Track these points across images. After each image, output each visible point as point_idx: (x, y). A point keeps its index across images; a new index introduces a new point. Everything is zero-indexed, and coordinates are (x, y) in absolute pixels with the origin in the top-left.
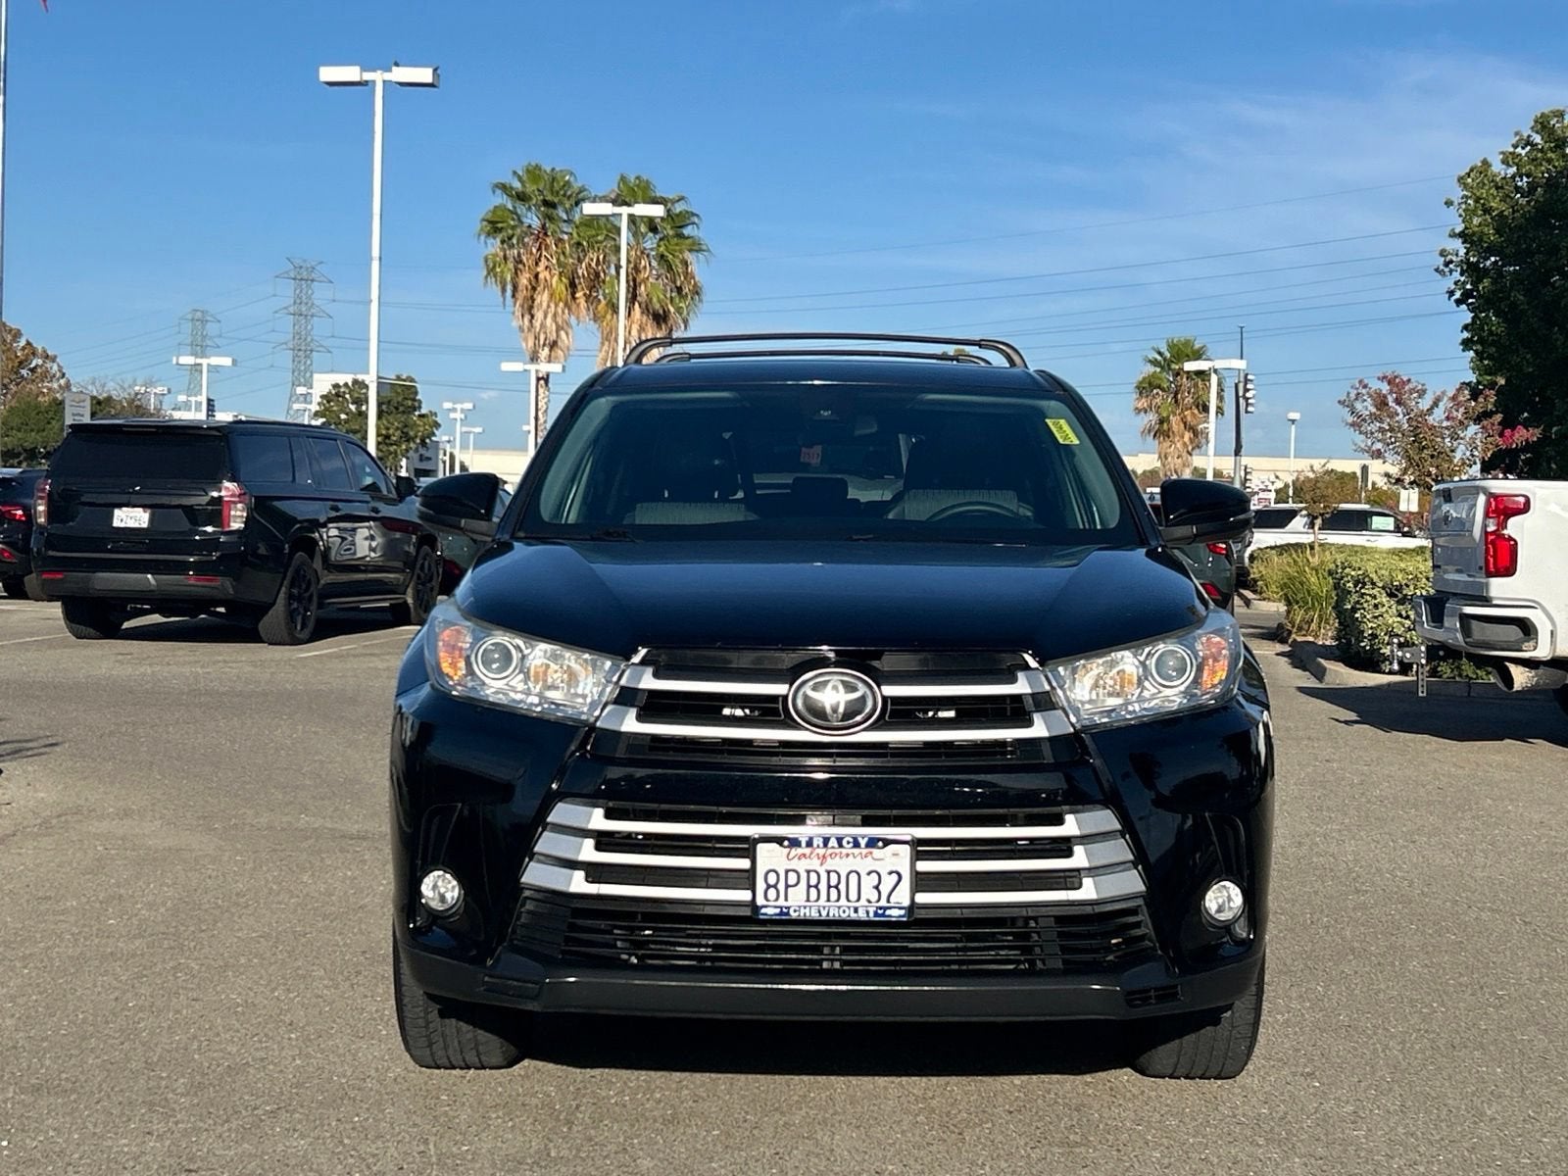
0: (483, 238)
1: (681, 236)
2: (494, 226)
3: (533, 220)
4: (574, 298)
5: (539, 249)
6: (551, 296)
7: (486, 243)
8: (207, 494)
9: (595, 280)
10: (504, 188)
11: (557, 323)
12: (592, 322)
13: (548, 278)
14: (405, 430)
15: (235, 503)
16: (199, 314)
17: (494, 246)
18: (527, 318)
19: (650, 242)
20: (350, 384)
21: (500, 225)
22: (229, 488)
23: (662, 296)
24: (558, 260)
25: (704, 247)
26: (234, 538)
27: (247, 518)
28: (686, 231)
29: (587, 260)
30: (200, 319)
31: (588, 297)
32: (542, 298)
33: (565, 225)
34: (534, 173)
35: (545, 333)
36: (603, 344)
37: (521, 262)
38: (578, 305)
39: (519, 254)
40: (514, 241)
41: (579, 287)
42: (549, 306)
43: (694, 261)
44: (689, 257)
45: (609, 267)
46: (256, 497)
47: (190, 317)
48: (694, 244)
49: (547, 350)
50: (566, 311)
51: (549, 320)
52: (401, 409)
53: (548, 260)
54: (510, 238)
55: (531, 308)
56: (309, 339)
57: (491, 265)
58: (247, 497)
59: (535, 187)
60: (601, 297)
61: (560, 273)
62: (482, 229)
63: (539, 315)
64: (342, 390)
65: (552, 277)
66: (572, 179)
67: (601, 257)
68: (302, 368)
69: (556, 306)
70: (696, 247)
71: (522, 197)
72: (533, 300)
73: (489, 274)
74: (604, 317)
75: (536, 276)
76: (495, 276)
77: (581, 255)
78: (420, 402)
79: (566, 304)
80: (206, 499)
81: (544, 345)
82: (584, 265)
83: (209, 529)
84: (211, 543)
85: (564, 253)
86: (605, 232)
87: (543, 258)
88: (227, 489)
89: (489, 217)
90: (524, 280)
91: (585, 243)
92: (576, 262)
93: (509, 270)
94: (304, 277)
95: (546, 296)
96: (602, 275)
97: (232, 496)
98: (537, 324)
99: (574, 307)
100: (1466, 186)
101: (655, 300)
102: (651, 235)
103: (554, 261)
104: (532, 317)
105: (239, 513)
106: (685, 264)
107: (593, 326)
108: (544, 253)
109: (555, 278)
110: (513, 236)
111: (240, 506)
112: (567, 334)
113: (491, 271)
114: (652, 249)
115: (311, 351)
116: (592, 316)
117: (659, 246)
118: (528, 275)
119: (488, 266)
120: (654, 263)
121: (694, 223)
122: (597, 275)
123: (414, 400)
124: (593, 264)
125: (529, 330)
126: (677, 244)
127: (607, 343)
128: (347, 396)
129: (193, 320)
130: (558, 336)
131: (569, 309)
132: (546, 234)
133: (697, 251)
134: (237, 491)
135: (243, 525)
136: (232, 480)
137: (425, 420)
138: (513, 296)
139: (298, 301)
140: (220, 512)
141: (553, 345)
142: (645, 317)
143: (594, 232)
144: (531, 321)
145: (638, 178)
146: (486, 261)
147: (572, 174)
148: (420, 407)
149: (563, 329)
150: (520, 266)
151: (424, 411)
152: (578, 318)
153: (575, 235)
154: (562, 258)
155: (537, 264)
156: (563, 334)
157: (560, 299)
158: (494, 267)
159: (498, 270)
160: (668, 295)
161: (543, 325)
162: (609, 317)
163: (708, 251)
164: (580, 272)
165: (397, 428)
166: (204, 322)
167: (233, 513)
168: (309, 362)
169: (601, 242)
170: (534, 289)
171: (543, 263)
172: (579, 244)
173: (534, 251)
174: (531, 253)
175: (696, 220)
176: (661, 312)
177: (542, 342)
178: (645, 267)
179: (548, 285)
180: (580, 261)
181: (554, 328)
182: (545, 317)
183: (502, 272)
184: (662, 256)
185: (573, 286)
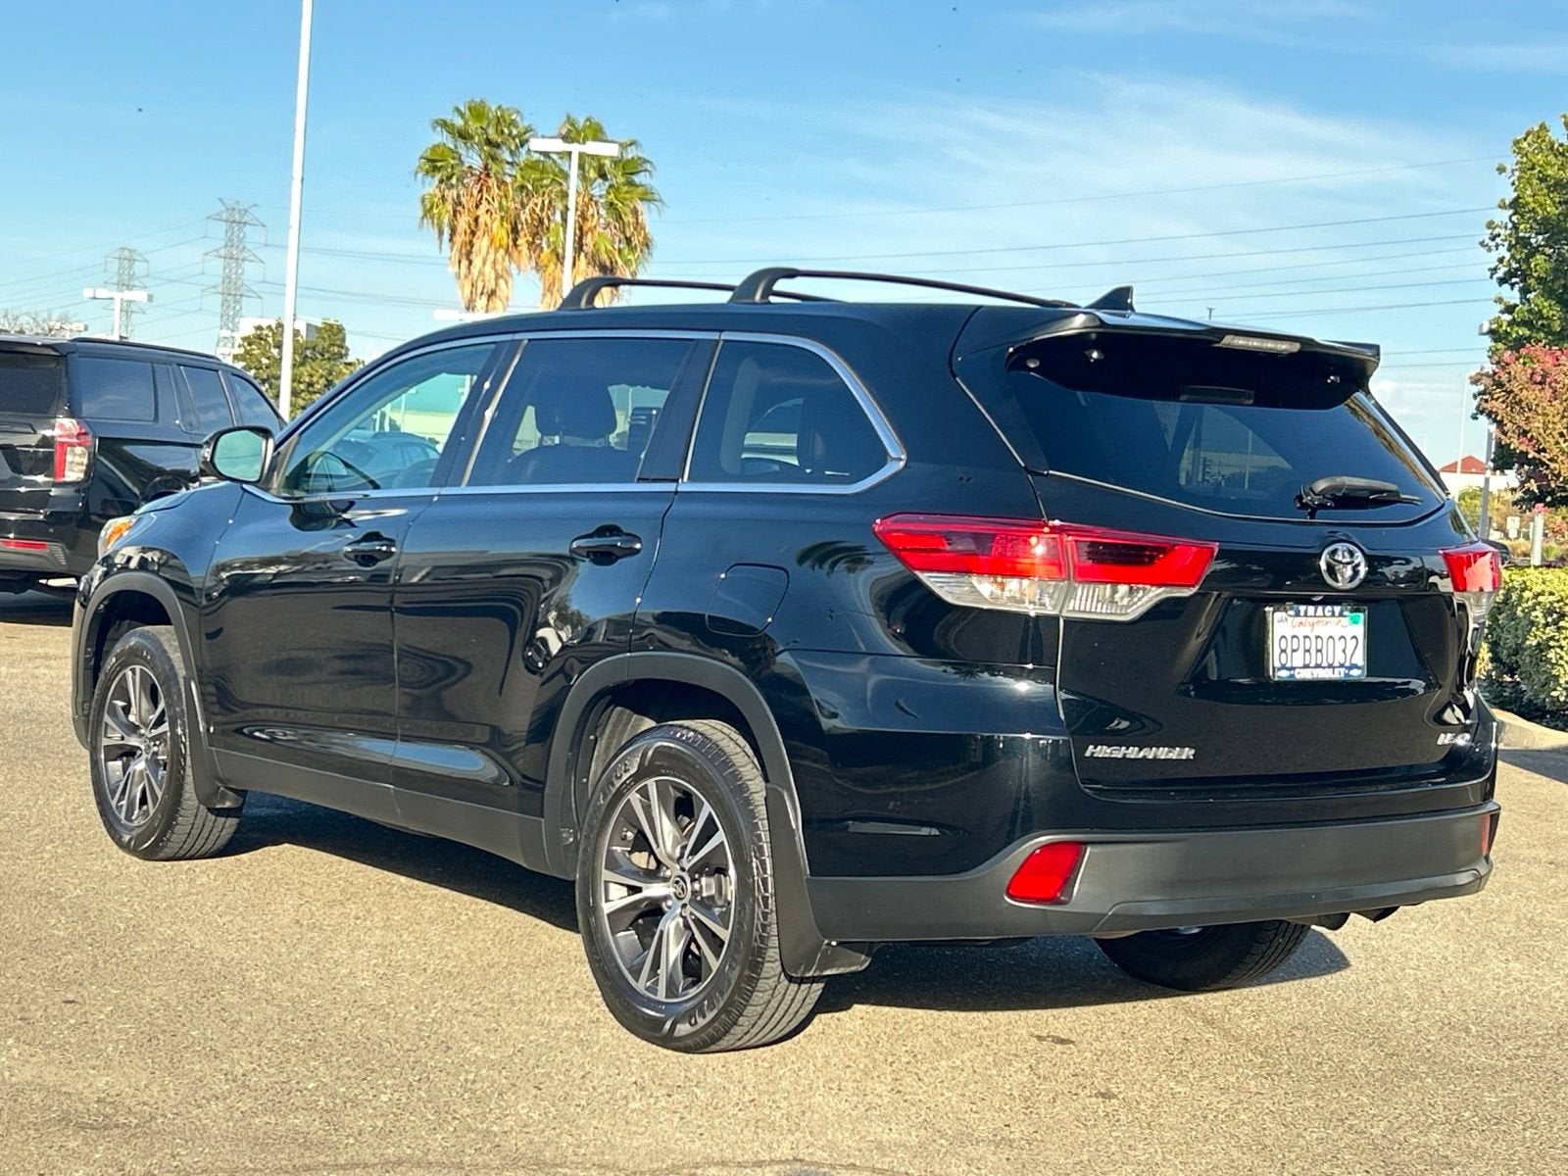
0: (420, 175)
1: (631, 183)
2: (433, 163)
3: (474, 159)
4: (515, 245)
5: (480, 191)
6: (492, 241)
7: (423, 182)
8: (35, 433)
9: (539, 227)
10: (444, 124)
11: (495, 270)
12: (534, 272)
13: (489, 222)
14: (330, 378)
15: (72, 445)
16: (126, 254)
17: (431, 186)
18: (464, 263)
19: (599, 189)
20: (274, 327)
21: (439, 164)
22: (63, 427)
23: (610, 247)
24: (500, 203)
25: (656, 197)
26: (69, 492)
27: (88, 466)
28: (637, 179)
29: (531, 205)
30: (128, 258)
31: (530, 244)
32: (482, 243)
33: (507, 166)
34: (477, 111)
35: (483, 281)
36: (544, 295)
37: (460, 203)
38: (520, 252)
39: (458, 196)
40: (454, 181)
41: (522, 234)
42: (488, 253)
43: (645, 211)
44: (641, 206)
45: (554, 214)
46: (100, 439)
47: (117, 255)
48: (646, 193)
49: (484, 298)
50: (507, 258)
51: (488, 268)
52: (326, 356)
53: (489, 203)
54: (449, 178)
55: (469, 253)
56: (239, 283)
57: (428, 206)
58: (89, 438)
59: (478, 125)
60: (544, 245)
61: (502, 218)
62: (420, 167)
63: (477, 261)
64: (264, 332)
65: (493, 222)
66: (518, 119)
67: (546, 202)
68: (231, 313)
69: (496, 251)
70: (648, 196)
71: (464, 135)
72: (472, 246)
73: (425, 216)
74: (546, 266)
75: (476, 220)
76: (432, 218)
77: (525, 200)
78: (347, 349)
79: (507, 251)
80: (33, 440)
81: (482, 293)
82: (527, 211)
83: (40, 478)
84: (40, 498)
85: (506, 197)
86: (551, 176)
87: (484, 201)
88: (62, 426)
89: (428, 155)
90: (463, 223)
91: (530, 187)
92: (519, 206)
93: (447, 211)
94: (236, 220)
95: (485, 242)
96: (546, 221)
97: (69, 436)
98: (475, 271)
99: (515, 254)
100: (1520, 151)
101: (603, 249)
102: (600, 181)
103: (496, 205)
104: (470, 262)
105: (77, 459)
106: (635, 212)
107: (534, 276)
108: (485, 195)
109: (497, 223)
110: (453, 174)
111: (79, 450)
112: (506, 282)
113: (428, 212)
114: (601, 196)
115: (242, 295)
116: (534, 264)
117: (608, 193)
118: (467, 219)
119: (424, 206)
120: (603, 212)
121: (646, 170)
122: (541, 221)
123: (341, 347)
124: (538, 210)
125: (466, 277)
126: (627, 192)
127: (549, 295)
128: (270, 340)
129: (120, 258)
130: (496, 284)
131: (510, 255)
132: (488, 175)
133: (649, 200)
134: (76, 430)
135: (82, 476)
136: (72, 414)
137: (352, 368)
138: (451, 240)
139: (229, 243)
140: (49, 457)
141: (492, 294)
142: (591, 268)
143: (538, 176)
144: (469, 268)
145: (588, 119)
146: (423, 201)
147: (518, 112)
148: (346, 355)
149: (502, 277)
150: (459, 208)
151: (350, 359)
152: (519, 267)
153: (519, 178)
154: (504, 203)
155: (477, 207)
156: (501, 282)
157: (501, 246)
158: (432, 207)
159: (435, 211)
160: (616, 246)
161: (481, 273)
162: (552, 266)
163: (661, 201)
164: (523, 217)
165: (322, 376)
166: (131, 260)
167: (69, 458)
168: (238, 307)
169: (547, 186)
170: (473, 233)
171: (484, 206)
172: (522, 187)
173: (475, 192)
174: (472, 195)
175: (648, 166)
176: (608, 263)
177: (479, 291)
178: (593, 215)
179: (488, 230)
180: (523, 206)
181: (493, 275)
182: (484, 264)
183: (440, 214)
184: (611, 204)
185: (515, 231)
